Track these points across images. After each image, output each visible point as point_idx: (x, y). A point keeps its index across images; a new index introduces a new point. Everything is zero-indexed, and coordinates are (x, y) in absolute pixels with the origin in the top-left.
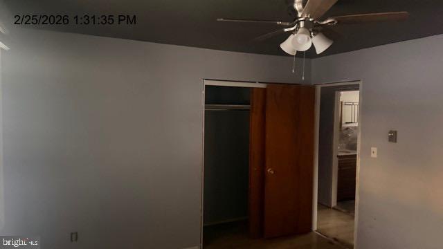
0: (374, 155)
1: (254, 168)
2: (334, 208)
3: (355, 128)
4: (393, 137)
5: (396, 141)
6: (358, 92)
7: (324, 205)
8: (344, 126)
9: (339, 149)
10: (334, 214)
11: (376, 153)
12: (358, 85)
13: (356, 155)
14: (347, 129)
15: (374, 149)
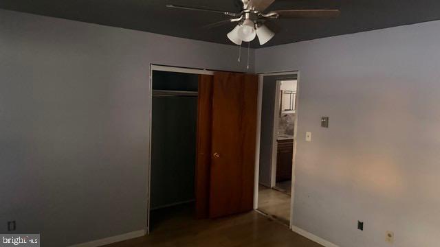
0: (308, 139)
1: (201, 154)
2: (272, 188)
3: (293, 114)
4: (325, 123)
5: (327, 127)
6: (296, 81)
7: (264, 186)
8: (284, 113)
9: (278, 134)
10: (273, 193)
11: (310, 137)
12: (296, 75)
13: (292, 140)
14: (286, 115)
15: (309, 134)
